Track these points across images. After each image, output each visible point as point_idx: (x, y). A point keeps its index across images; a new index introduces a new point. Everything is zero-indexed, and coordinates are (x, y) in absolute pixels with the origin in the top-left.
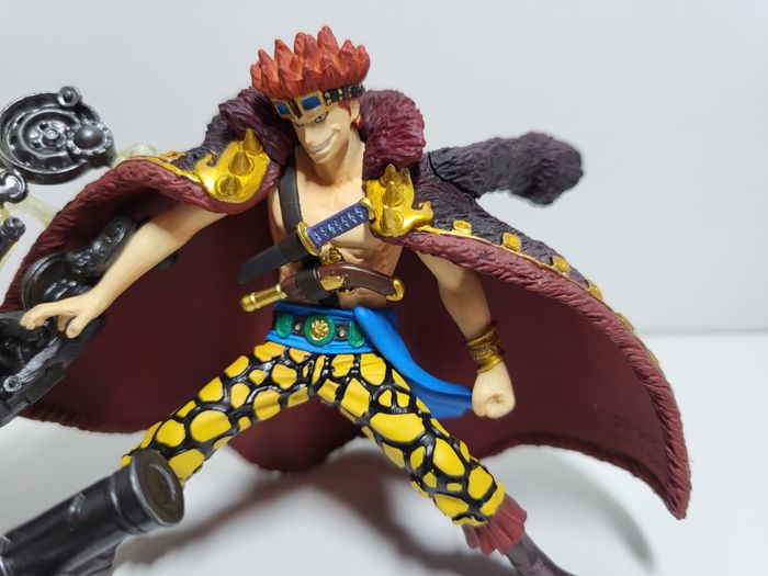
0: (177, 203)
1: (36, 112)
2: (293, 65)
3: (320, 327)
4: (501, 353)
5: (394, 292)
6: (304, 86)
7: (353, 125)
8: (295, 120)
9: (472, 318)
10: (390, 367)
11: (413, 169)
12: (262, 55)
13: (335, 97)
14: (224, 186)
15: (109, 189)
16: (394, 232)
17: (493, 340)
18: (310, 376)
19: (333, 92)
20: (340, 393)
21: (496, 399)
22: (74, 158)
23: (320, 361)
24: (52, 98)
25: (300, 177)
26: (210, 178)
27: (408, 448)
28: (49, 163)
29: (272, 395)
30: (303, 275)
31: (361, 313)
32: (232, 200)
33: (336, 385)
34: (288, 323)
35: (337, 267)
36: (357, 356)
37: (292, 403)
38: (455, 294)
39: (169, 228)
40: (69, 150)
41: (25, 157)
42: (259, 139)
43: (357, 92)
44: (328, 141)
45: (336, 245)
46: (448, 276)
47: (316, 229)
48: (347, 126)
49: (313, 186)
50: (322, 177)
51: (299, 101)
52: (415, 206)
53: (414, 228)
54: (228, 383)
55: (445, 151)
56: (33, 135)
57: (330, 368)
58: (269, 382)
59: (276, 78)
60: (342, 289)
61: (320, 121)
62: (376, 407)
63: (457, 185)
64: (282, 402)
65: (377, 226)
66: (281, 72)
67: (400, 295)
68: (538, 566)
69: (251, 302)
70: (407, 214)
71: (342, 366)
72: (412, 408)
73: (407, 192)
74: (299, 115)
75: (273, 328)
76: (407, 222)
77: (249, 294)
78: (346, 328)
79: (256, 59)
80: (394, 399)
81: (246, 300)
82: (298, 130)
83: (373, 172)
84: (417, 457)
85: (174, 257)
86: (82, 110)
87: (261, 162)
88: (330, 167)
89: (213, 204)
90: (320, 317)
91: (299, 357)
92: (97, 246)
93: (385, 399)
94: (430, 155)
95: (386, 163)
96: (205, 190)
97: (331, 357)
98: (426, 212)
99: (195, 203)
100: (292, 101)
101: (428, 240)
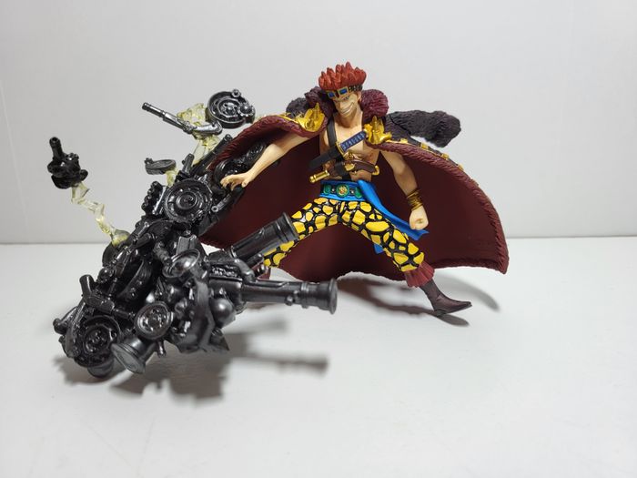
0: (288, 132)
1: (222, 99)
2: (337, 76)
3: (343, 190)
4: (421, 201)
5: (376, 171)
6: (341, 85)
7: (359, 102)
8: (336, 99)
9: (408, 185)
10: (373, 207)
11: (383, 119)
12: (323, 73)
13: (353, 89)
14: (308, 124)
15: (257, 129)
16: (376, 142)
17: (418, 196)
18: (339, 210)
19: (352, 87)
20: (352, 216)
21: (420, 221)
22: (240, 118)
23: (343, 204)
24: (230, 94)
25: (336, 124)
26: (302, 121)
27: (381, 234)
28: (230, 119)
29: (322, 217)
30: (337, 165)
31: (361, 182)
32: (310, 130)
33: (351, 213)
34: (329, 188)
35: (351, 161)
36: (359, 202)
37: (331, 223)
38: (401, 176)
39: (280, 146)
40: (239, 115)
41: (221, 117)
42: (321, 107)
43: (360, 88)
44: (349, 108)
45: (351, 152)
46: (398, 166)
47: (344, 143)
48: (356, 102)
49: (341, 128)
50: (345, 125)
51: (339, 90)
52: (384, 132)
53: (384, 141)
54: (304, 212)
55: (396, 113)
56: (222, 108)
57: (348, 206)
58: (322, 212)
59: (330, 82)
60: (353, 171)
61: (346, 99)
62: (368, 220)
63: (402, 127)
64: (327, 221)
65: (369, 140)
66: (332, 79)
67: (378, 173)
68: (440, 297)
69: (314, 179)
70: (382, 136)
71: (353, 205)
72: (383, 220)
73: (382, 128)
74: (338, 96)
75: (322, 191)
76: (382, 139)
77: (313, 175)
78: (354, 190)
79: (320, 75)
80: (376, 217)
81: (312, 178)
82: (336, 104)
83: (366, 121)
84: (386, 237)
85: (279, 161)
86: (241, 99)
87: (322, 116)
88: (349, 119)
89: (303, 132)
90: (343, 185)
91: (334, 202)
92: (248, 155)
93: (372, 217)
94: (390, 115)
95: (372, 116)
96: (300, 126)
97: (347, 202)
98: (389, 135)
99: (296, 133)
100: (336, 91)
101: (390, 145)
